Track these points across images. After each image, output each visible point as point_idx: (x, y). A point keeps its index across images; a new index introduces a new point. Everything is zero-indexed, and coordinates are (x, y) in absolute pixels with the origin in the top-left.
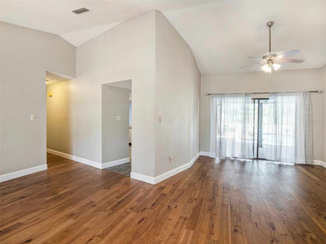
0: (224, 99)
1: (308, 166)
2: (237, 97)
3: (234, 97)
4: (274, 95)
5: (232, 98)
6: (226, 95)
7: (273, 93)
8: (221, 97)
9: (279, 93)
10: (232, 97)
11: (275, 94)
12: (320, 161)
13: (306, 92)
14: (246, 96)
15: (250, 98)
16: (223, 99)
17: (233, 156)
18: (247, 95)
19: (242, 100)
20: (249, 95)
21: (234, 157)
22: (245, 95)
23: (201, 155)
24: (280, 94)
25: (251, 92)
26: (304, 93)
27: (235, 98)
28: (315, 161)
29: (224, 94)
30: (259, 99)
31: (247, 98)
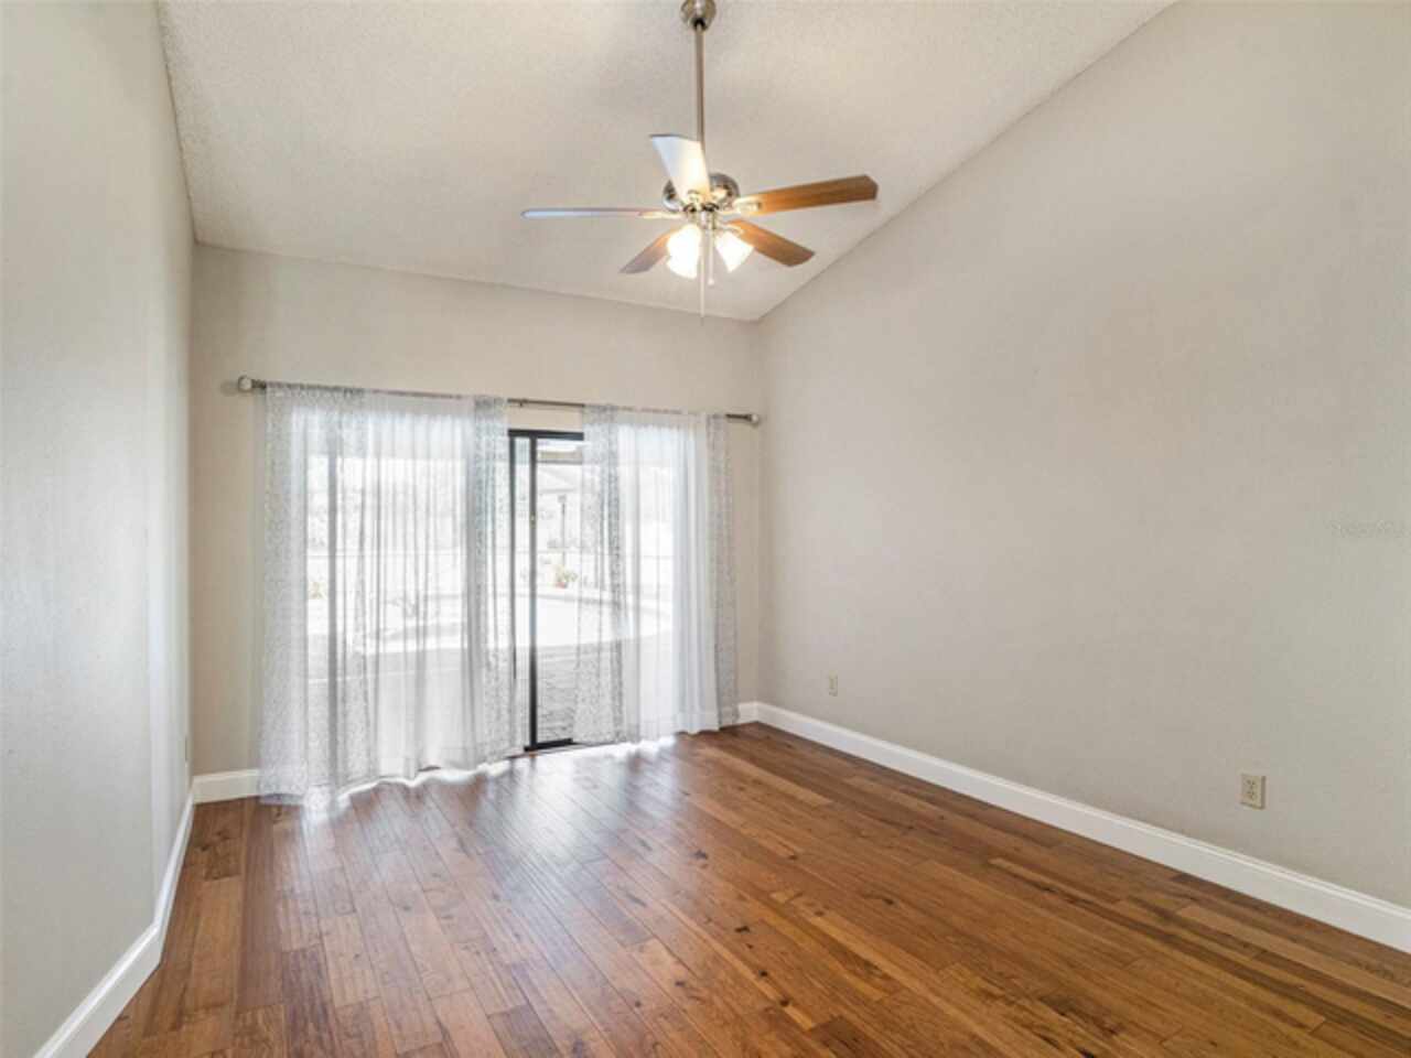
0: (354, 424)
1: (727, 735)
2: (433, 414)
3: (417, 413)
4: (606, 421)
5: (408, 420)
6: (367, 396)
7: (603, 409)
8: (341, 414)
9: (625, 409)
10: (402, 413)
11: (608, 413)
12: (755, 704)
13: (716, 417)
14: (480, 413)
15: (499, 425)
16: (348, 425)
17: (419, 765)
18: (483, 405)
19: (458, 431)
20: (492, 411)
21: (424, 766)
22: (473, 404)
23: (199, 801)
24: (626, 413)
25: (505, 396)
26: (712, 421)
27: (424, 420)
28: (742, 707)
29: (360, 391)
30: (534, 435)
31: (484, 424)
